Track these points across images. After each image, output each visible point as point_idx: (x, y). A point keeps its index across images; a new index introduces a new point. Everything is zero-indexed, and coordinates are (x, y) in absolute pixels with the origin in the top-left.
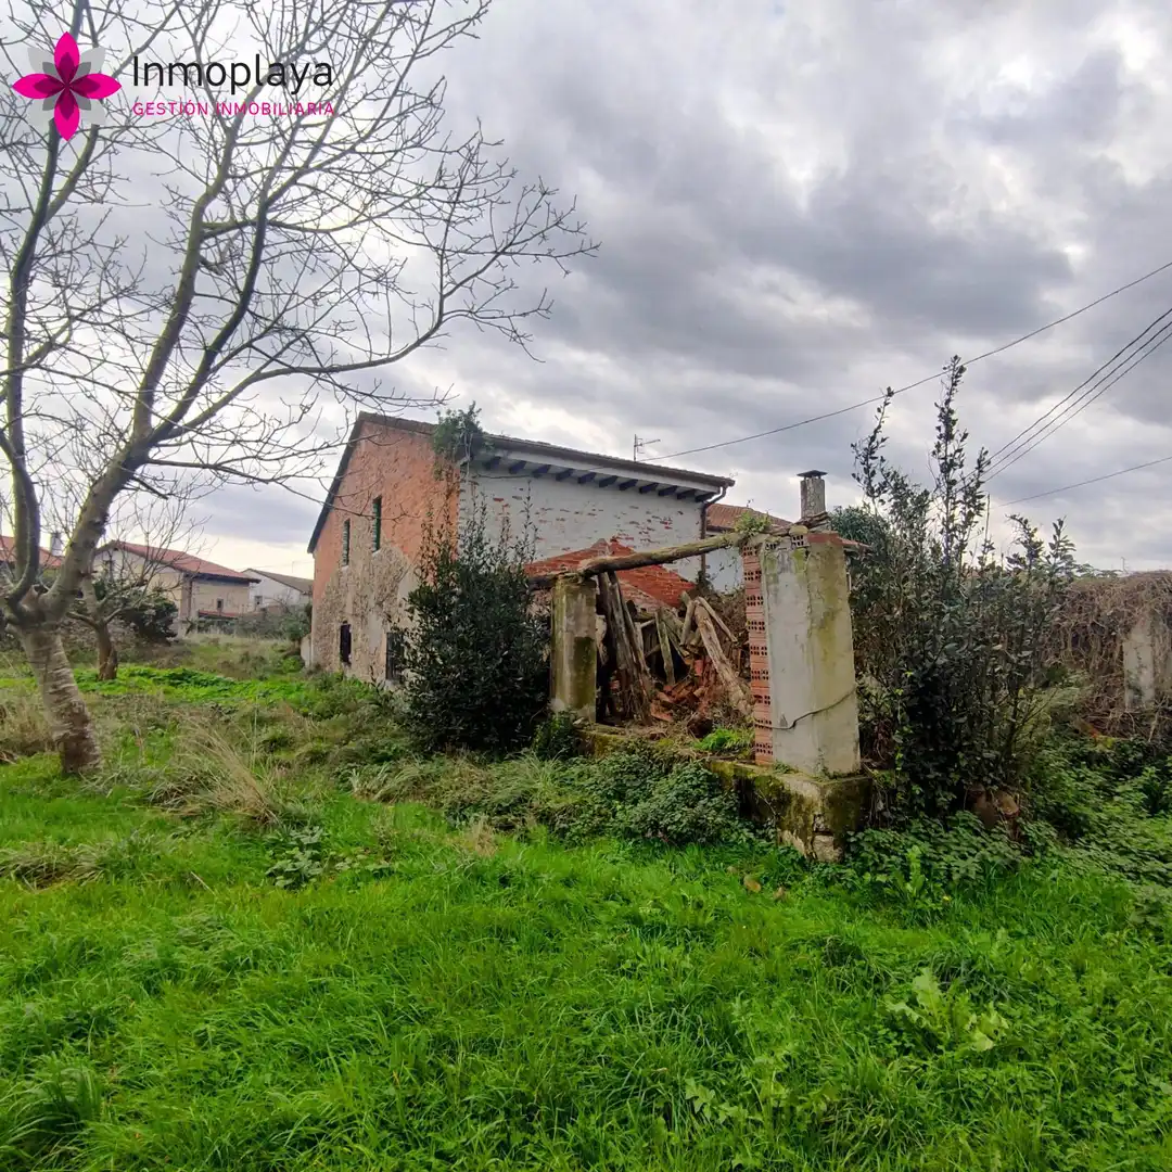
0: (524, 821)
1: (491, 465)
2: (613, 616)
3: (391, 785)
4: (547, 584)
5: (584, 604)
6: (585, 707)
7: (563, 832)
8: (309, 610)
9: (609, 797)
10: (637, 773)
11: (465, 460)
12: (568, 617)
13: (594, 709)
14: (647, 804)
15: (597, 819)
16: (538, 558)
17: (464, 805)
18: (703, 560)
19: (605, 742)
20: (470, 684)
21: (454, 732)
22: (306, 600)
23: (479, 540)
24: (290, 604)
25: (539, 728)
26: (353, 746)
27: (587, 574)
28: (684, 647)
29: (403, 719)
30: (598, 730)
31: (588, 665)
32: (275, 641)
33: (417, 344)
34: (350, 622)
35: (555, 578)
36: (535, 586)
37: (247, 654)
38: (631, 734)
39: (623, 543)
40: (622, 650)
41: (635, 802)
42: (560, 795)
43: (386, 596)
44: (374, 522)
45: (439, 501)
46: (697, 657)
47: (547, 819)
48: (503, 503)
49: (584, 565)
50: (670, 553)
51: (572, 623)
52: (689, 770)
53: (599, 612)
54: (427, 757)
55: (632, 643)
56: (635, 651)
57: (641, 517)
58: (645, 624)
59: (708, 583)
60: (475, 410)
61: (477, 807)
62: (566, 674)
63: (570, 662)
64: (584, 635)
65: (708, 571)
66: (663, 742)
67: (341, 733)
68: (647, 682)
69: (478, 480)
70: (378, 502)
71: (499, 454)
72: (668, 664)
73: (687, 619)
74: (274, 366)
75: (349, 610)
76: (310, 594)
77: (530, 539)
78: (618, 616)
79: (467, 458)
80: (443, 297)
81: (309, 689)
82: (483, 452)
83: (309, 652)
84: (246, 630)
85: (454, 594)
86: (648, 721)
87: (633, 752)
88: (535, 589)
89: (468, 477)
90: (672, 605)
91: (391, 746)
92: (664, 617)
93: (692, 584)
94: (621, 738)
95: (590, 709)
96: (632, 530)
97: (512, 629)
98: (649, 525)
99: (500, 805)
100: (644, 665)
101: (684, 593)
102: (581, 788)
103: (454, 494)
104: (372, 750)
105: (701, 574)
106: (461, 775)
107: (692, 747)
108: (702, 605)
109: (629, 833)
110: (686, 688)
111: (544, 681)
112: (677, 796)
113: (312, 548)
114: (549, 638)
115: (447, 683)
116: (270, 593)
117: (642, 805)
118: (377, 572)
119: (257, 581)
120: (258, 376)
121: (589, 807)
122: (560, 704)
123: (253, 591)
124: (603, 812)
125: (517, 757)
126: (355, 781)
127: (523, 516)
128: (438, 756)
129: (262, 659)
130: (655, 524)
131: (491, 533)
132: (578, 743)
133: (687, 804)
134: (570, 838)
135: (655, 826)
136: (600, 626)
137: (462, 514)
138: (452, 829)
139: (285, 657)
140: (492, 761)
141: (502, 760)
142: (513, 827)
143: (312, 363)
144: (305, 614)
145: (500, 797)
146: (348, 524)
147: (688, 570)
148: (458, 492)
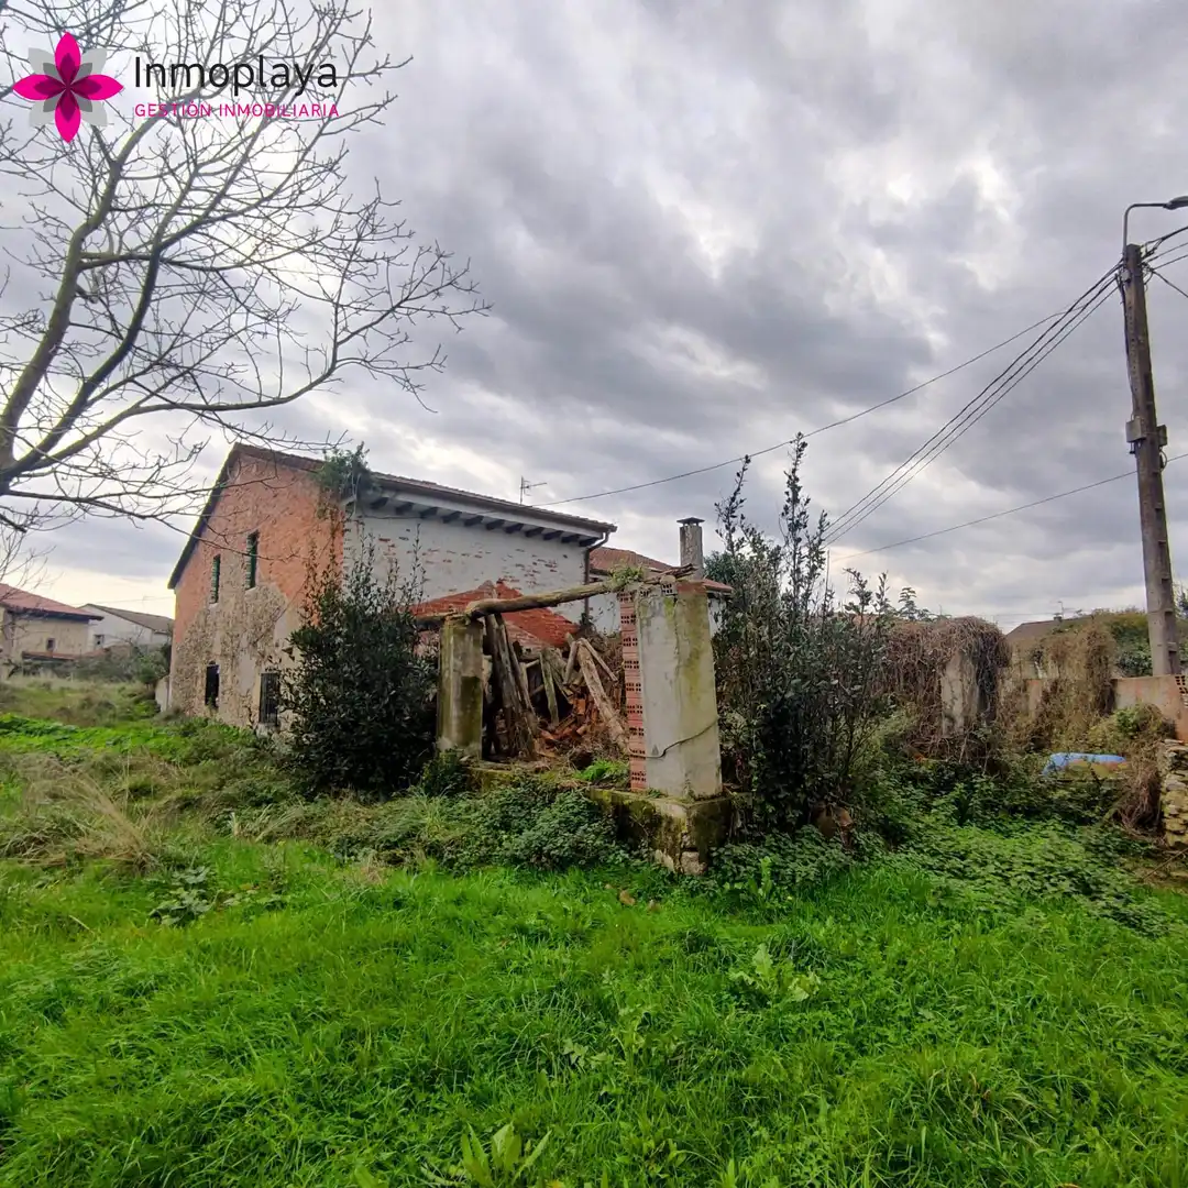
0: (412, 855)
1: (378, 505)
2: (500, 657)
3: (273, 826)
4: (434, 625)
5: (471, 645)
6: (472, 745)
7: (451, 863)
8: (167, 651)
9: (496, 828)
10: (522, 805)
11: (351, 500)
12: (456, 656)
13: (480, 747)
14: (531, 832)
15: (484, 849)
16: (425, 598)
17: (352, 842)
18: (586, 603)
19: (491, 777)
20: (355, 724)
21: (338, 772)
22: (163, 640)
23: (367, 580)
24: (141, 642)
25: (426, 767)
26: (228, 790)
27: (475, 616)
28: (567, 686)
29: (283, 761)
30: (484, 767)
31: (474, 704)
32: (122, 685)
33: (310, 387)
34: (218, 662)
35: (443, 619)
36: (421, 626)
37: (88, 699)
38: (518, 768)
39: (509, 585)
40: (508, 688)
41: (520, 832)
42: (447, 828)
43: (262, 634)
44: (248, 558)
45: (322, 540)
46: (580, 696)
47: (436, 852)
48: (390, 543)
49: (471, 607)
50: (554, 598)
51: (460, 663)
52: (570, 799)
53: (486, 653)
54: (310, 799)
55: (517, 681)
56: (521, 690)
57: (528, 560)
58: (529, 665)
59: (591, 624)
60: (363, 450)
61: (364, 843)
62: (453, 712)
63: (456, 700)
64: (471, 675)
65: (591, 614)
66: (547, 774)
67: (213, 779)
68: (533, 720)
69: (365, 520)
70: (254, 538)
71: (386, 495)
72: (552, 702)
73: (570, 660)
74: (155, 401)
75: (217, 650)
76: (170, 633)
77: (418, 581)
78: (505, 656)
79: (354, 498)
80: (336, 344)
81: (169, 736)
82: (370, 492)
83: (165, 696)
84: (85, 674)
85: (339, 634)
86: (532, 757)
87: (519, 785)
88: (422, 630)
89: (354, 516)
90: (556, 646)
91: (270, 789)
92: (549, 657)
93: (576, 626)
94: (506, 773)
95: (477, 746)
96: (517, 573)
97: (400, 668)
98: (535, 568)
99: (389, 841)
100: (529, 704)
101: (568, 634)
102: (469, 821)
103: (338, 534)
104: (250, 794)
105: (585, 616)
106: (346, 814)
107: (574, 778)
108: (584, 646)
109: (515, 860)
110: (569, 726)
111: (431, 720)
112: (560, 823)
113: (173, 583)
114: (436, 678)
115: (332, 723)
116: (115, 632)
117: (526, 832)
118: (250, 610)
119: (100, 618)
120: (136, 410)
121: (476, 839)
122: (447, 742)
123: (94, 629)
124: (490, 842)
125: (404, 795)
126: (234, 825)
127: (411, 557)
128: (321, 797)
129: (108, 705)
130: (541, 567)
131: (379, 573)
132: (464, 779)
133: (569, 831)
134: (458, 868)
135: (539, 852)
136: (487, 667)
137: (346, 553)
138: (341, 865)
139: (137, 702)
140: (378, 800)
141: (389, 799)
142: (402, 860)
143: (197, 400)
144: (160, 655)
145: (387, 833)
146: (218, 559)
147: (572, 613)
148: (343, 532)
